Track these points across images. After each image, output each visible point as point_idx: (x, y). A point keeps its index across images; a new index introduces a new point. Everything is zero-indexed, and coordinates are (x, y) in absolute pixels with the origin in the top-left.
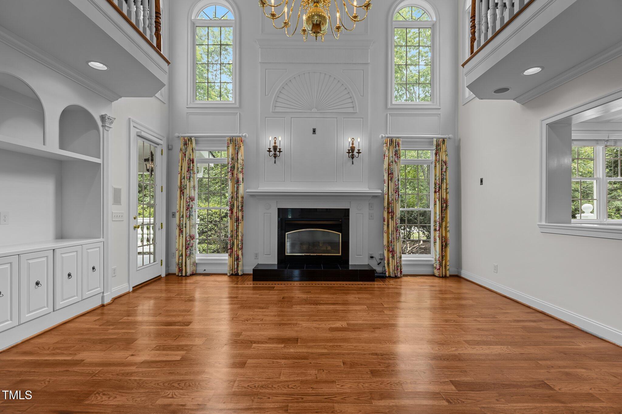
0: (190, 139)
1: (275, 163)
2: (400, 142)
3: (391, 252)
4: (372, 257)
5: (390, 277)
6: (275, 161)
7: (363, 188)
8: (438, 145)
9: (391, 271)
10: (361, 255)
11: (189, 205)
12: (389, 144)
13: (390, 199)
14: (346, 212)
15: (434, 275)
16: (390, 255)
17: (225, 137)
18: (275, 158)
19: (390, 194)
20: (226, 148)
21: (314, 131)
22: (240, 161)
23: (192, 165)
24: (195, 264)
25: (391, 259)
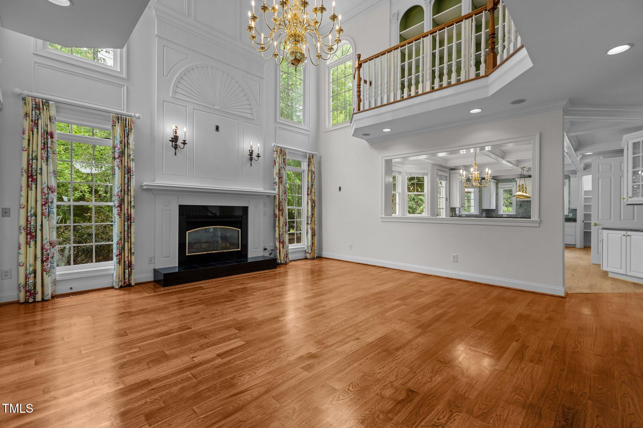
0: (46, 103)
1: (175, 154)
2: (287, 152)
3: (282, 243)
4: (265, 249)
5: (281, 264)
6: (175, 152)
7: (259, 188)
8: (309, 159)
9: (282, 258)
10: (257, 248)
11: (47, 199)
12: (279, 152)
13: (281, 199)
14: (245, 210)
15: (306, 259)
16: (281, 246)
17: (109, 112)
18: (176, 149)
19: (280, 195)
20: (110, 127)
21: (217, 128)
22: (132, 146)
23: (49, 140)
24: (55, 282)
25: (281, 249)
